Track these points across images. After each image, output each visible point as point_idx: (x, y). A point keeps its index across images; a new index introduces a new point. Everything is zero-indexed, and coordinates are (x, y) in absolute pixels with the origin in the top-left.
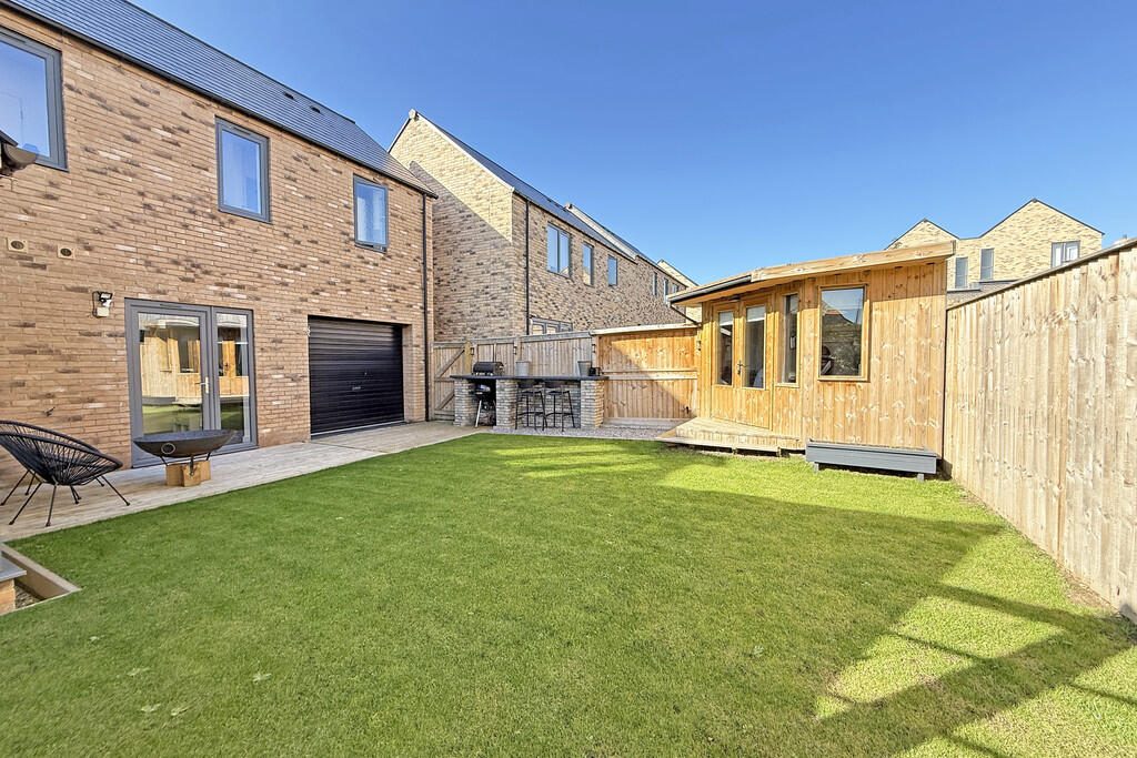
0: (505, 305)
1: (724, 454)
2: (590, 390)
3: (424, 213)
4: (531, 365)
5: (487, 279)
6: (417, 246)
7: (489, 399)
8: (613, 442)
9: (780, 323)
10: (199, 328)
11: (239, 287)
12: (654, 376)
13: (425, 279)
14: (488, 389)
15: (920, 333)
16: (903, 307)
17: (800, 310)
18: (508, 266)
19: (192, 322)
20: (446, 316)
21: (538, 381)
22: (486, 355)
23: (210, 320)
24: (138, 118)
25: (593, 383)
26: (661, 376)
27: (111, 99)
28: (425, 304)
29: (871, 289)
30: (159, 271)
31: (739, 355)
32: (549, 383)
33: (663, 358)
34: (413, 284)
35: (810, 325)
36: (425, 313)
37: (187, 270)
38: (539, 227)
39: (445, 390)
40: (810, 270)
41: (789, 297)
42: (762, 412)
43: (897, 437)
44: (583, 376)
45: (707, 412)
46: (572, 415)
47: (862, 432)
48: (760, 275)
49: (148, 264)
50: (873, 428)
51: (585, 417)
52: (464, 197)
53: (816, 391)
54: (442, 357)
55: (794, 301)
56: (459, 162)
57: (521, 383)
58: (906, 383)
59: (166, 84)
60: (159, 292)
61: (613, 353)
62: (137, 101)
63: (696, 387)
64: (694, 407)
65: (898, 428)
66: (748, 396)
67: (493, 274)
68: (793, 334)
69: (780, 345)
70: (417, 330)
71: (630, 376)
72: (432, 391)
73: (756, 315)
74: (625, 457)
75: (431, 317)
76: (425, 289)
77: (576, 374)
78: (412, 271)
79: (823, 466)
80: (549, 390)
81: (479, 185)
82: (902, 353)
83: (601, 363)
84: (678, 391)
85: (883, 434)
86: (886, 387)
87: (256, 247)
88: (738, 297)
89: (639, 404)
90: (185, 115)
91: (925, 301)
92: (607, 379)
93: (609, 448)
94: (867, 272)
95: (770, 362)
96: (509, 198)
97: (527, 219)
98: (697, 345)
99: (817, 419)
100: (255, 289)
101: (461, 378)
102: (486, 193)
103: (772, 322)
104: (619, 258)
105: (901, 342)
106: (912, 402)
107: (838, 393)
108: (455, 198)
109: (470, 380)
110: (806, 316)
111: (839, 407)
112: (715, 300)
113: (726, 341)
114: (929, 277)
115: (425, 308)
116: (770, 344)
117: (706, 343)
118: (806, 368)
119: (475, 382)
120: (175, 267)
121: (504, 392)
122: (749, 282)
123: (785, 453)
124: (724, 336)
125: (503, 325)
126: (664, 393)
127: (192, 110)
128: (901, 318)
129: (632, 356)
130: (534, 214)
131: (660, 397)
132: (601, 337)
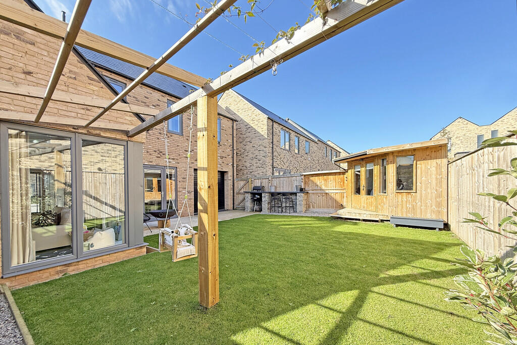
0: (264, 163)
1: (357, 221)
2: (301, 197)
3: (233, 128)
4: (276, 187)
5: (257, 153)
6: (230, 141)
7: (259, 201)
8: (311, 217)
9: (380, 170)
10: (161, 174)
11: (173, 159)
12: (327, 192)
13: (233, 154)
14: (259, 197)
15: (437, 174)
16: (429, 163)
17: (387, 165)
18: (265, 147)
19: (159, 172)
20: (240, 168)
21: (279, 194)
22: (257, 183)
23: (164, 171)
24: (145, 103)
25: (302, 194)
26: (330, 191)
27: (139, 98)
28: (233, 163)
29: (417, 156)
30: (150, 155)
31: (363, 182)
32: (284, 194)
33: (331, 184)
34: (229, 155)
35: (391, 170)
36: (233, 167)
37: (159, 154)
38: (277, 131)
39: (241, 197)
40: (390, 150)
41: (383, 160)
42: (373, 205)
43: (429, 214)
44: (298, 191)
45: (350, 206)
46: (293, 207)
47: (414, 213)
48: (370, 152)
49: (148, 152)
50: (418, 211)
51: (299, 208)
52: (247, 120)
53: (394, 196)
54: (240, 184)
55: (385, 162)
56: (246, 106)
57: (272, 194)
58: (432, 193)
59: (154, 90)
60: (150, 162)
61: (310, 182)
62: (145, 97)
63: (345, 196)
64: (344, 204)
65: (429, 211)
66: (367, 199)
67: (259, 151)
68: (385, 174)
69: (380, 178)
70: (230, 174)
71: (317, 192)
72: (235, 198)
73: (370, 167)
74: (317, 222)
75: (235, 168)
76: (233, 157)
77: (295, 191)
78: (229, 150)
79: (397, 226)
80: (284, 197)
81: (254, 115)
82: (430, 181)
83: (305, 186)
84: (338, 198)
85: (423, 213)
86: (423, 195)
87: (178, 144)
88: (362, 159)
89: (321, 202)
90: (158, 100)
91: (439, 161)
92: (308, 192)
93: (310, 219)
94: (415, 150)
95: (376, 185)
96: (266, 120)
97: (273, 128)
98: (345, 179)
99: (395, 207)
100: (177, 160)
101: (248, 192)
102: (257, 118)
103: (377, 170)
104: (310, 141)
105: (429, 177)
106: (435, 200)
107: (404, 197)
108: (243, 121)
109: (252, 193)
110: (390, 167)
111: (404, 202)
112: (353, 161)
113: (357, 177)
114: (440, 151)
115: (233, 165)
116: (376, 178)
117: (349, 178)
118: (390, 188)
119: (253, 194)
120: (154, 153)
121: (266, 198)
122: (366, 154)
123: (382, 221)
124: (357, 174)
125: (264, 171)
126: (332, 198)
127: (161, 98)
128: (429, 167)
129: (318, 183)
130: (275, 125)
131: (330, 201)
132: (305, 175)
